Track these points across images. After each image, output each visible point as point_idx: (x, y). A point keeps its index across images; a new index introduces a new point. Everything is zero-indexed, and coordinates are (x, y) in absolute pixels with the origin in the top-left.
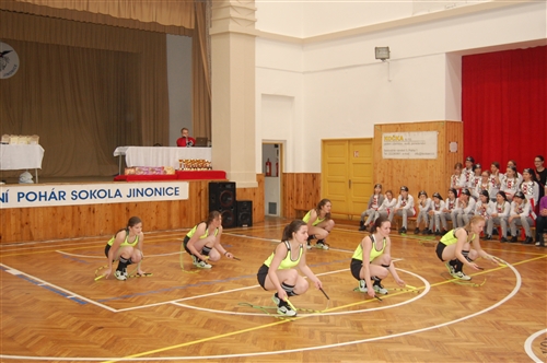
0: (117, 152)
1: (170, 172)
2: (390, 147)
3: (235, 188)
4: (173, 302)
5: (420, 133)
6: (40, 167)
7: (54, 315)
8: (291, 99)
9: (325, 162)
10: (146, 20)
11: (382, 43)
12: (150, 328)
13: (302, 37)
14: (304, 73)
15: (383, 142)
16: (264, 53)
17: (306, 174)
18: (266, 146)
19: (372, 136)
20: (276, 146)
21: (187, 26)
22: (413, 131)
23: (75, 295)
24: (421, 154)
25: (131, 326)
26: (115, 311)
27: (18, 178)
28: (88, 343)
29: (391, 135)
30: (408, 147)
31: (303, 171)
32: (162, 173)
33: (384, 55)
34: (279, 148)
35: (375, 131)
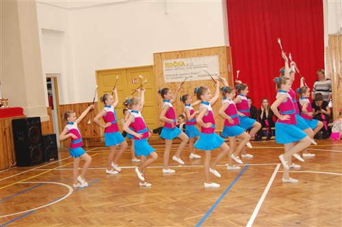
2: (173, 72)
3: (41, 123)
5: (202, 58)
15: (164, 68)
17: (81, 104)
19: (152, 64)
22: (194, 56)
24: (203, 76)
29: (172, 61)
30: (190, 71)
31: (77, 102)
34: (52, 82)
35: (155, 60)
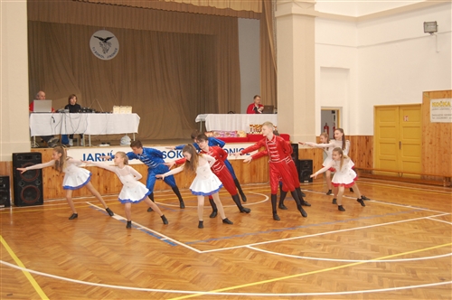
0: (198, 119)
1: (242, 135)
2: (438, 112)
3: (297, 149)
4: (248, 246)
6: (136, 131)
7: (151, 254)
8: (347, 70)
9: (377, 126)
10: (222, 7)
11: (430, 18)
12: (230, 267)
13: (357, 15)
14: (358, 47)
15: (431, 108)
16: (322, 31)
17: (360, 136)
18: (324, 112)
19: (421, 102)
20: (333, 112)
21: (256, 11)
23: (167, 238)
25: (214, 265)
26: (200, 252)
27: (120, 141)
28: (179, 278)
29: (439, 101)
31: (357, 133)
32: (235, 136)
33: (432, 28)
34: (336, 114)
35: (424, 98)
